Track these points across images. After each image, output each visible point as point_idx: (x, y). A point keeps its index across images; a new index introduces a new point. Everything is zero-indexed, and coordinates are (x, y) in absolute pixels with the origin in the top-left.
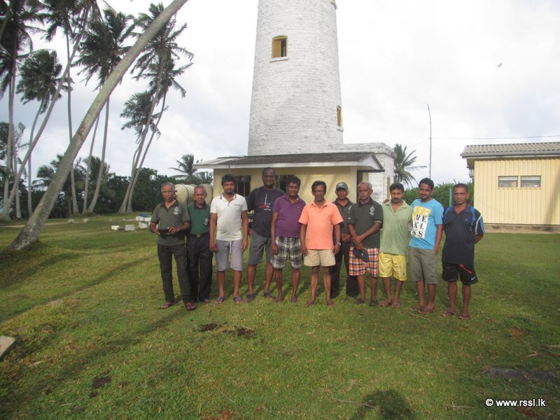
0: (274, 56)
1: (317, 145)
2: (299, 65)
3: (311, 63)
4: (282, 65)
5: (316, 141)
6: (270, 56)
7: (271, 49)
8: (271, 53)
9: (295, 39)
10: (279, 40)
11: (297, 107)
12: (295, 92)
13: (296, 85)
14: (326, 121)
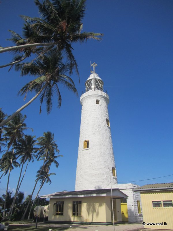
2: (94, 151)
3: (99, 150)
4: (87, 151)
7: (83, 145)
8: (83, 147)
9: (92, 141)
10: (86, 142)
13: (93, 159)
14: (106, 174)
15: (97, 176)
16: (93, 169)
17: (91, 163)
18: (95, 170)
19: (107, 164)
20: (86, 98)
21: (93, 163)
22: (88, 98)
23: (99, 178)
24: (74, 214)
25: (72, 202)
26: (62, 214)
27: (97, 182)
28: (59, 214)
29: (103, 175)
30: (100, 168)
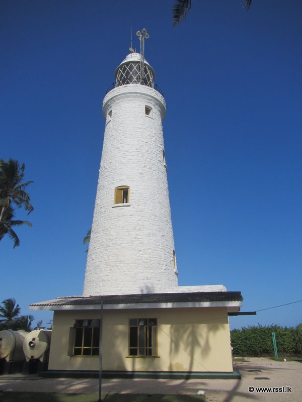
0: (117, 202)
1: (159, 286)
2: (141, 211)
3: (151, 210)
4: (123, 210)
5: (157, 282)
6: (113, 203)
7: (113, 197)
8: (113, 200)
9: (136, 189)
10: (121, 189)
11: (139, 248)
12: (137, 235)
13: (138, 228)
14: (165, 263)
15: (147, 266)
16: (140, 251)
17: (134, 236)
18: (142, 252)
19: (165, 243)
20: (123, 98)
21: (139, 237)
22: (127, 97)
23: (152, 271)
24: (133, 353)
25: (127, 321)
26: (96, 352)
27: (147, 278)
28: (87, 353)
29: (160, 264)
30: (153, 248)
